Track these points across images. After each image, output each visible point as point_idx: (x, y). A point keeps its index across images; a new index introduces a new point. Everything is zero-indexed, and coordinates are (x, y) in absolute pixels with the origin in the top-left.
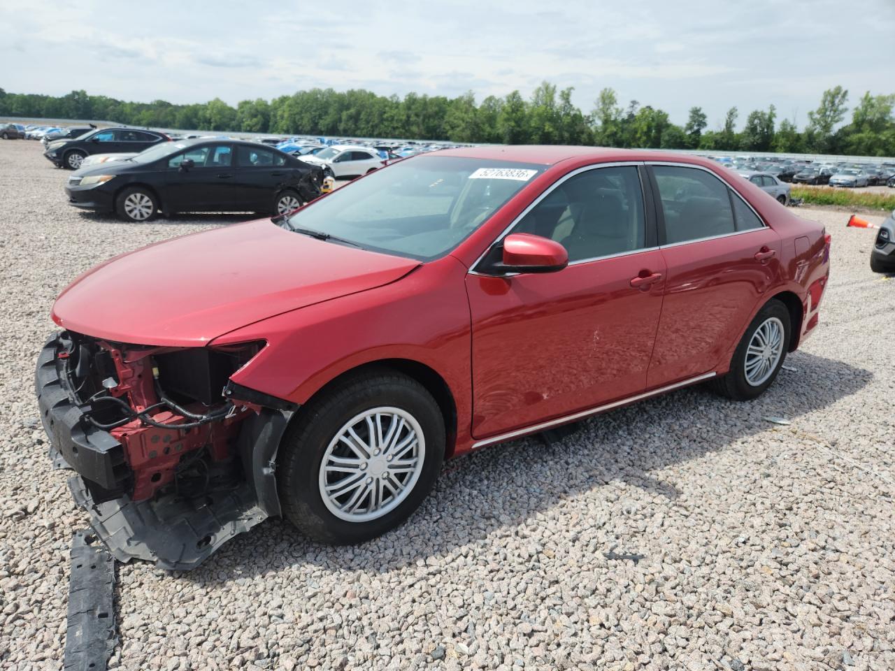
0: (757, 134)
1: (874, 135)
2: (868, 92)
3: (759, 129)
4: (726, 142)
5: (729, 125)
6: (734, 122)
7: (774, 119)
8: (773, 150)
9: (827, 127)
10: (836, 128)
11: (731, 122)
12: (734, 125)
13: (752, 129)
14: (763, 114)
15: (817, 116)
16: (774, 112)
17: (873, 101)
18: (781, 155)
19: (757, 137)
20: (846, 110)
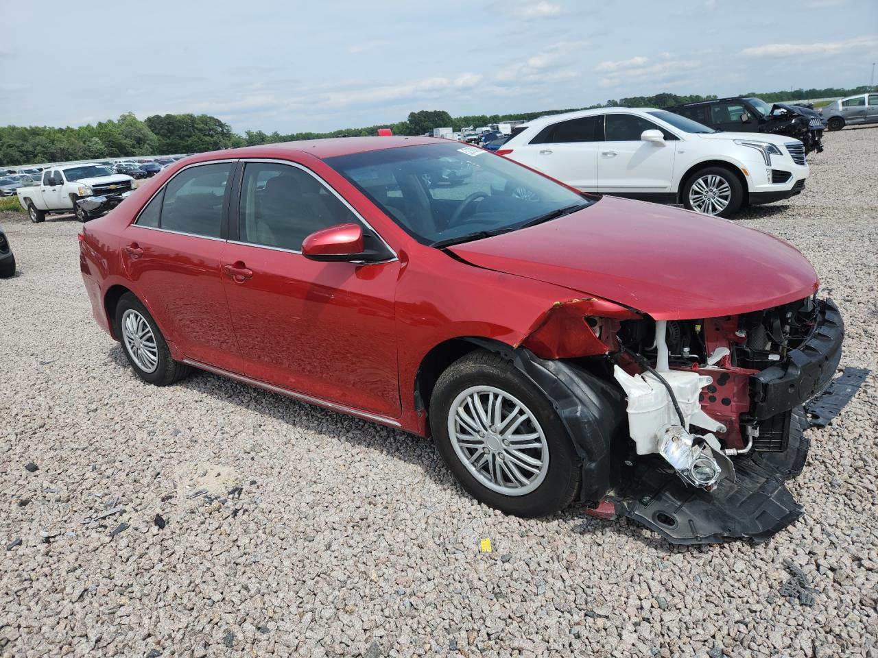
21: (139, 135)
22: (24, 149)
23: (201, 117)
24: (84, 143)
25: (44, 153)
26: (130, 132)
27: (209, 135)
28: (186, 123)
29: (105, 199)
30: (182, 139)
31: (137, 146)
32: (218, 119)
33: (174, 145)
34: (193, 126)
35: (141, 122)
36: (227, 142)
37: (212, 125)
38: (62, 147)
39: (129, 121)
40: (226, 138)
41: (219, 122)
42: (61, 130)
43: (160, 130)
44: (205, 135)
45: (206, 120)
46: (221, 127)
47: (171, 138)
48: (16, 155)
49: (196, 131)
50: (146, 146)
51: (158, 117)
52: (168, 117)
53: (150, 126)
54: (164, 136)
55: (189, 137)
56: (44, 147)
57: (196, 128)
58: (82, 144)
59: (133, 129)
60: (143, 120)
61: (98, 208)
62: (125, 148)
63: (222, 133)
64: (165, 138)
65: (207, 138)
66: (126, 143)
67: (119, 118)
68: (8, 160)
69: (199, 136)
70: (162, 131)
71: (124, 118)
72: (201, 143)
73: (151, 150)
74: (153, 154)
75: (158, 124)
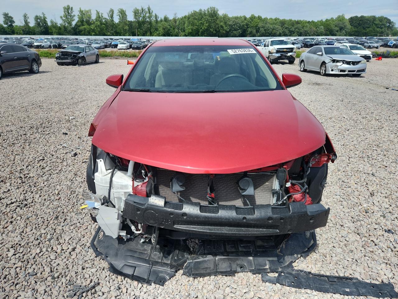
0: (41, 26)
1: (89, 27)
2: (80, 8)
3: (41, 24)
4: (27, 31)
5: (26, 22)
6: (28, 21)
7: (46, 19)
8: (51, 34)
9: (70, 23)
10: (74, 23)
11: (27, 21)
12: (29, 22)
13: (38, 24)
14: (41, 17)
15: (64, 18)
16: (45, 16)
17: (84, 12)
18: (55, 37)
19: (42, 28)
20: (75, 16)
21: (342, 26)
22: (291, 30)
23: (380, 17)
24: (316, 28)
25: (298, 32)
26: (339, 24)
27: (380, 28)
28: (370, 21)
29: (280, 55)
30: (364, 28)
31: (339, 31)
32: (390, 19)
33: (358, 32)
34: (373, 22)
35: (346, 19)
36: (389, 32)
37: (384, 22)
38: (306, 30)
39: (341, 19)
40: (389, 30)
41: (390, 20)
42: (309, 22)
43: (355, 23)
44: (378, 27)
45: (382, 19)
46: (389, 24)
47: (359, 28)
48: (287, 32)
49: (374, 25)
50: (344, 31)
51: (356, 17)
52: (362, 17)
53: (350, 22)
54: (355, 27)
55: (368, 28)
56: (299, 29)
57: (374, 23)
58: (315, 29)
59: (341, 22)
60: (348, 18)
61: (276, 58)
62: (333, 31)
63: (389, 27)
64: (355, 28)
65: (378, 29)
66: (334, 30)
67: (336, 17)
68: (284, 34)
69: (374, 28)
70: (355, 24)
71: (339, 17)
72: (373, 31)
73: (345, 33)
74: (345, 35)
75: (355, 20)
